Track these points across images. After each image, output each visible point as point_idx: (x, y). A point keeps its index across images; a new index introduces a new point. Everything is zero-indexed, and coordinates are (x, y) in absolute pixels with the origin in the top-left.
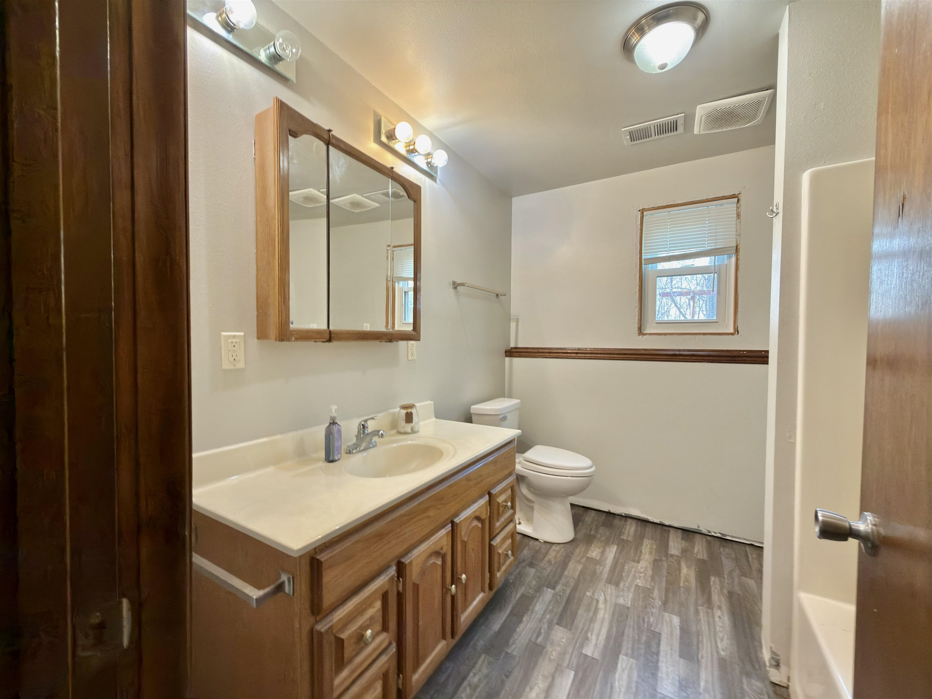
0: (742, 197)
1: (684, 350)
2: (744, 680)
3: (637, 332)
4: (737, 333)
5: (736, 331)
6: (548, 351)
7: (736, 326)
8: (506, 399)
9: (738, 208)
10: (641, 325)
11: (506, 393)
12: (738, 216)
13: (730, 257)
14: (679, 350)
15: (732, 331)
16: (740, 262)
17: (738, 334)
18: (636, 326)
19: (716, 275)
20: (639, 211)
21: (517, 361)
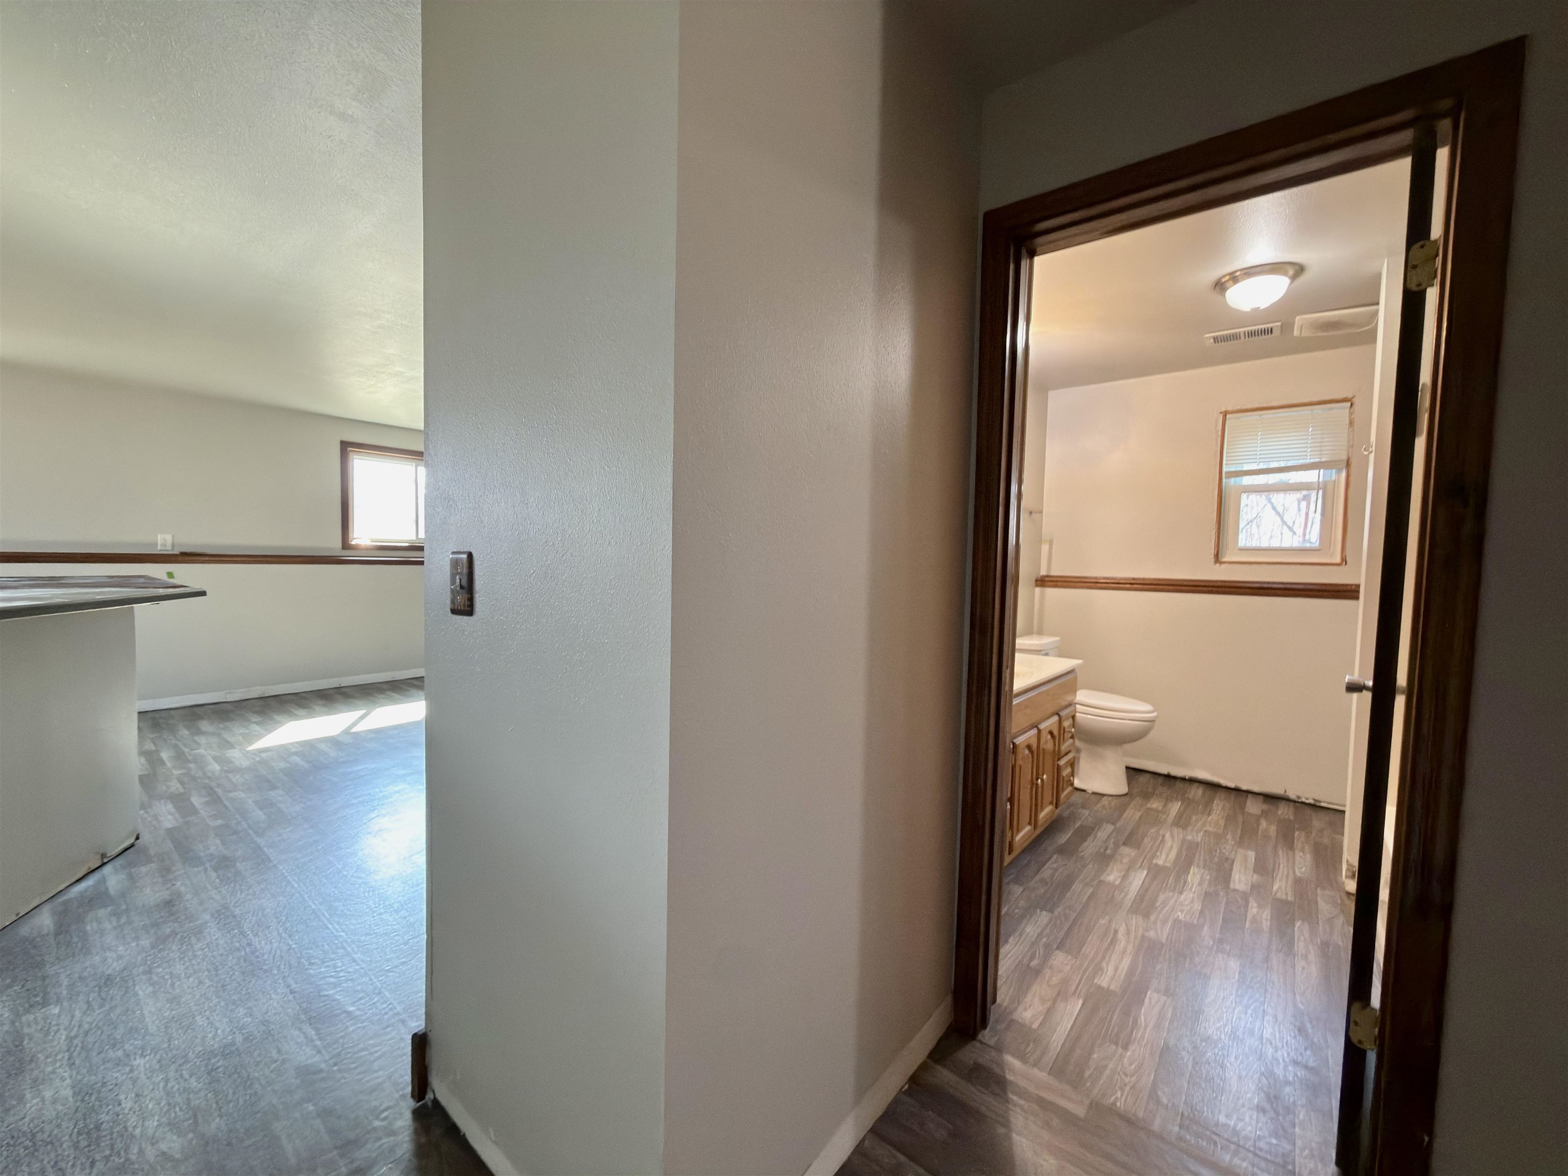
0: (1355, 400)
1: (1274, 583)
2: (1319, 891)
3: (1213, 560)
4: (1344, 563)
5: (1344, 560)
6: (1094, 580)
7: (1344, 556)
8: (1035, 636)
9: (1351, 414)
10: (1218, 551)
11: (1035, 629)
12: (1351, 423)
13: (1339, 471)
14: (1268, 583)
15: (1338, 560)
16: (1352, 479)
17: (1346, 564)
18: (1212, 552)
19: (1321, 492)
20: (1221, 413)
21: (1052, 593)
